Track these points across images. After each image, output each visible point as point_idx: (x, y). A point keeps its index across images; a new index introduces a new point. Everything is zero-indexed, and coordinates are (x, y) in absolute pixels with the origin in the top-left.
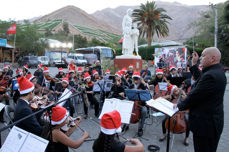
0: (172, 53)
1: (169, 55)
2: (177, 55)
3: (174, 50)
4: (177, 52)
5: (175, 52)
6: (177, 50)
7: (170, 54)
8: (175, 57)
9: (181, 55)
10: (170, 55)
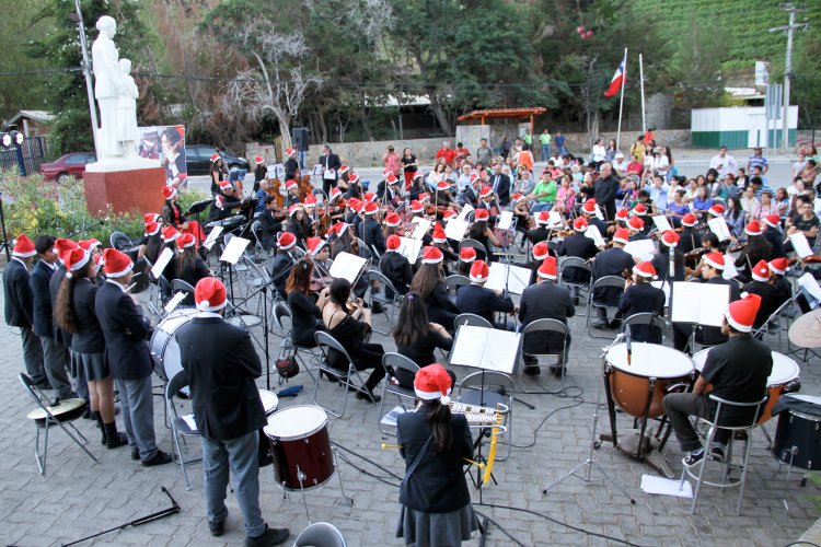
0: (151, 140)
1: (145, 148)
2: (165, 145)
3: (156, 133)
4: (164, 138)
5: (159, 139)
6: (165, 132)
7: (148, 143)
8: (160, 151)
9: (175, 146)
10: (148, 147)
